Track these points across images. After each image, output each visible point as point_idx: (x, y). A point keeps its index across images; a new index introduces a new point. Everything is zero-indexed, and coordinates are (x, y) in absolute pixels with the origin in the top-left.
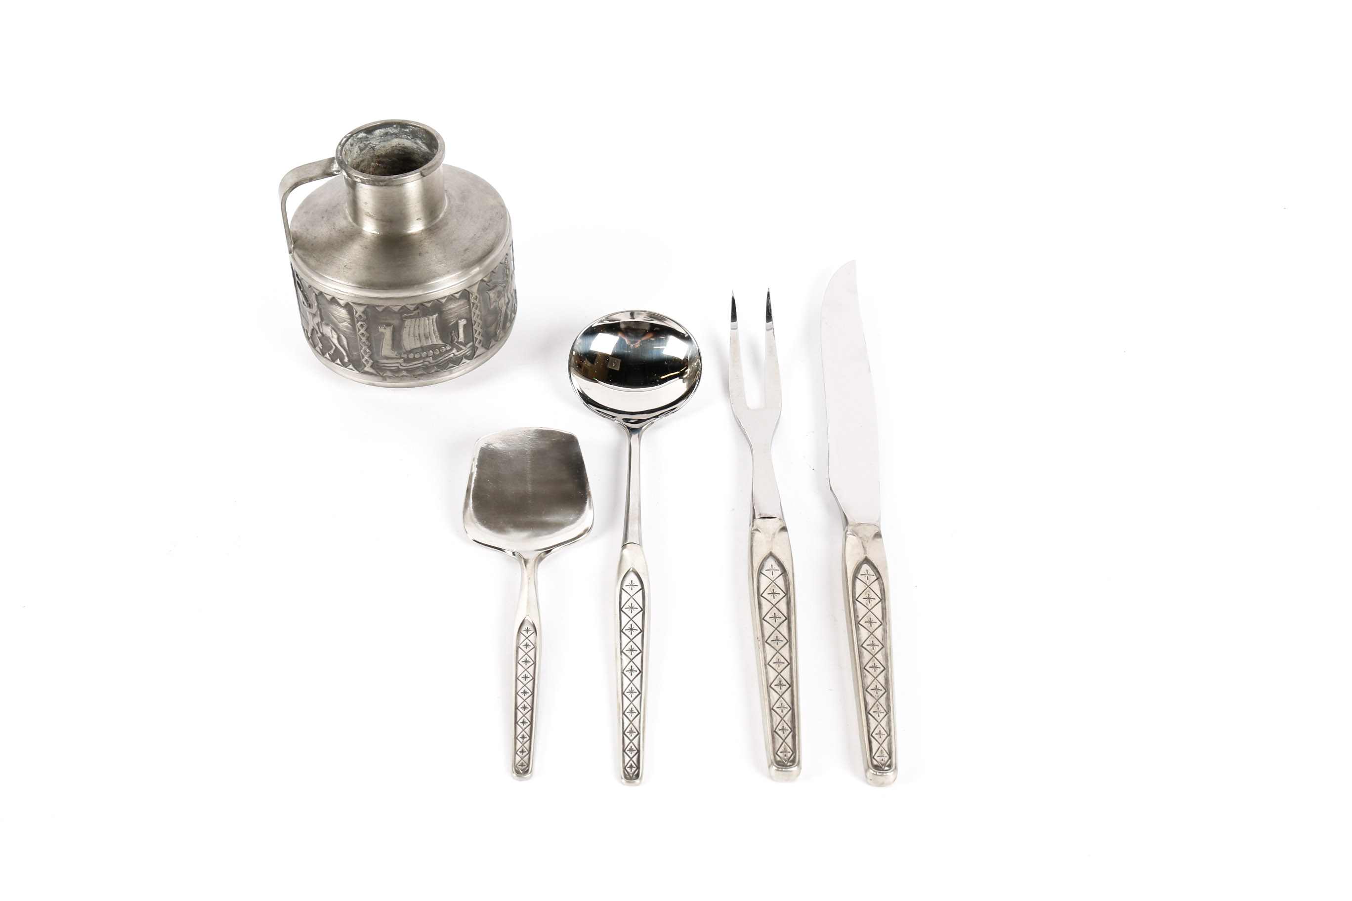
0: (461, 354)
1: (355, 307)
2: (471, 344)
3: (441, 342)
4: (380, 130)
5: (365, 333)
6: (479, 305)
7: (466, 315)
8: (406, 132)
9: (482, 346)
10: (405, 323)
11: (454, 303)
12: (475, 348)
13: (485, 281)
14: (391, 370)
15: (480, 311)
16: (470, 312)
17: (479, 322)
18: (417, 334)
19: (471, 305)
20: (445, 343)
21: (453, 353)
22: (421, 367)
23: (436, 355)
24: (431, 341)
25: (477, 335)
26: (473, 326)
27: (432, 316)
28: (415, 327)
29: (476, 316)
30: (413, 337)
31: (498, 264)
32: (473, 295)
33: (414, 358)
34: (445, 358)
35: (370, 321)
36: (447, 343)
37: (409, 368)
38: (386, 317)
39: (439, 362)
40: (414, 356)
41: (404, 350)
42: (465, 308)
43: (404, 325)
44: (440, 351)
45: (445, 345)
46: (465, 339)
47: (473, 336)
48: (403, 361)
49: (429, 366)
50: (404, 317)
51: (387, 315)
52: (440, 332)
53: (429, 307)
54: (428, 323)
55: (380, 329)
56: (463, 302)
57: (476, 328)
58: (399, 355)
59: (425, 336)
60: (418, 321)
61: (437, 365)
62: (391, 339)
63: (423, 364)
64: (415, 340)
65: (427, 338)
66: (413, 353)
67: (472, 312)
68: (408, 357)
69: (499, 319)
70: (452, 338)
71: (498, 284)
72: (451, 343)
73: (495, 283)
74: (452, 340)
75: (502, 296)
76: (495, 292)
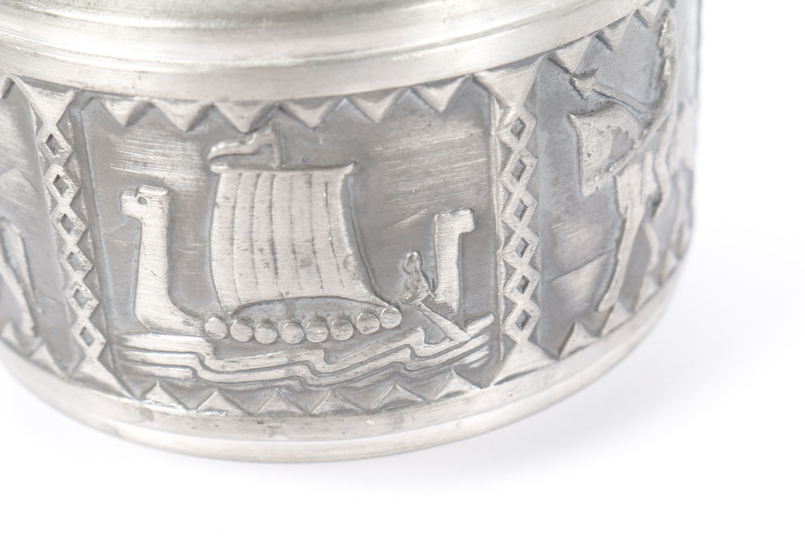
0: (444, 358)
1: (34, 94)
2: (487, 321)
3: (360, 290)
5: (72, 215)
6: (528, 161)
7: (471, 191)
9: (533, 339)
10: (218, 183)
11: (423, 129)
12: (499, 345)
13: (563, 66)
14: (169, 380)
15: (530, 193)
16: (490, 186)
17: (523, 239)
18: (262, 242)
19: (496, 156)
20: (377, 296)
21: (408, 346)
22: (281, 383)
23: (342, 344)
24: (319, 279)
25: (512, 292)
26: (499, 248)
27: (327, 173)
28: (255, 210)
29: (517, 210)
30: (246, 250)
31: (628, 19)
32: (505, 110)
33: (251, 344)
34: (373, 363)
35: (90, 161)
36: (387, 297)
37: (234, 381)
38: (145, 146)
39: (350, 374)
40: (251, 334)
41: (215, 303)
42: (469, 163)
43: (212, 194)
44: (355, 327)
45: (378, 306)
46: (464, 297)
47: (499, 294)
48: (209, 350)
49: (310, 382)
50: (210, 156)
51: (149, 138)
52: (360, 243)
53: (314, 129)
54: (310, 201)
55: (123, 201)
56: (464, 131)
57: (509, 260)
58: (197, 323)
59: (297, 250)
60: (268, 184)
61: (344, 384)
62: (165, 249)
63: (288, 371)
64: (254, 268)
65: (303, 261)
66: (247, 321)
67: (497, 185)
68: (231, 335)
69: (613, 253)
70: (407, 281)
71: (620, 102)
72: (405, 302)
73: (604, 92)
74: (407, 289)
75: (632, 162)
76: (602, 129)
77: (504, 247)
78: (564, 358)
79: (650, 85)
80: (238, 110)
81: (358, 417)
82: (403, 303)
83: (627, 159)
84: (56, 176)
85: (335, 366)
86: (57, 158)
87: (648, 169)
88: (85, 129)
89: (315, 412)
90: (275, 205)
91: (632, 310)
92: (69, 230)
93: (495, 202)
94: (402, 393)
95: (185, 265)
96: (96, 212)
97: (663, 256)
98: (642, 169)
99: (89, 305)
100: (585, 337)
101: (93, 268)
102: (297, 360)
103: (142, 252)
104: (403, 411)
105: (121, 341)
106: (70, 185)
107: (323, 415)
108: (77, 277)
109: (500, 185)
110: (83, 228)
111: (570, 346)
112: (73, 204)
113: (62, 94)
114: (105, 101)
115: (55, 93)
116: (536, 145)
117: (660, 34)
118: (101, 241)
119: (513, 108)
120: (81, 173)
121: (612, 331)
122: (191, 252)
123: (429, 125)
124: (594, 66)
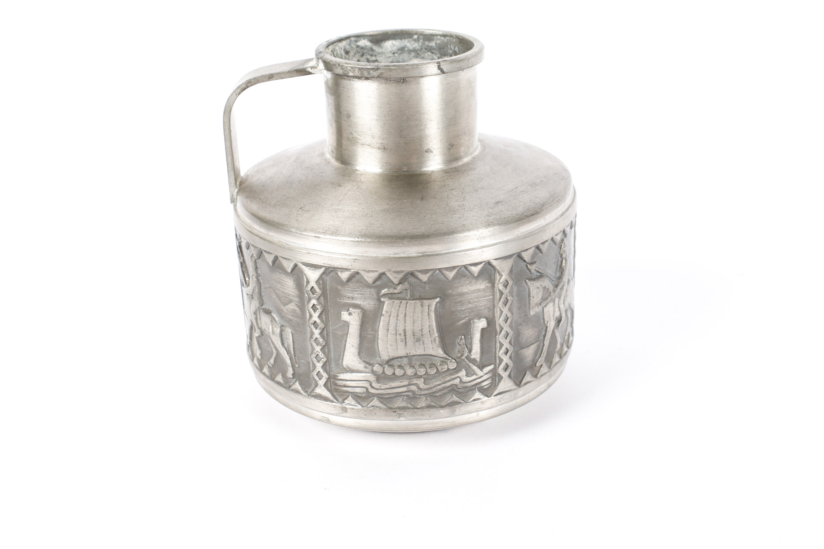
0: (473, 383)
1: (306, 270)
2: (492, 367)
3: (440, 352)
4: (394, 42)
5: (318, 321)
6: (509, 298)
7: (487, 310)
8: (431, 47)
9: (509, 376)
10: (384, 306)
11: (468, 283)
12: (496, 378)
13: (524, 259)
14: (355, 394)
15: (510, 312)
16: (494, 308)
17: (507, 332)
18: (401, 331)
19: (497, 295)
20: (447, 355)
21: (459, 377)
22: (404, 394)
23: (431, 376)
24: (423, 347)
25: (502, 354)
26: (497, 335)
27: (429, 301)
28: (398, 317)
29: (504, 319)
30: (393, 334)
31: (549, 241)
32: (501, 276)
33: (393, 376)
34: (444, 384)
35: (328, 297)
36: (451, 355)
37: (384, 393)
38: (353, 291)
39: (434, 390)
40: (393, 372)
41: (378, 358)
42: (486, 298)
43: (381, 310)
44: (437, 369)
45: (447, 359)
46: (482, 356)
47: (496, 355)
48: (375, 379)
49: (417, 393)
50: (381, 294)
51: (356, 287)
52: (441, 332)
53: (424, 283)
54: (422, 313)
55: (342, 315)
56: (484, 285)
57: (501, 341)
58: (370, 367)
59: (415, 334)
60: (405, 305)
61: (431, 394)
62: (358, 335)
63: (408, 388)
64: (396, 342)
65: (417, 339)
66: (392, 366)
67: (497, 308)
68: (384, 372)
69: (542, 341)
70: (459, 349)
71: (545, 276)
72: (458, 358)
73: (539, 271)
74: (459, 352)
75: (550, 301)
76: (538, 287)
77: (499, 335)
78: (522, 386)
79: (557, 270)
80: (395, 275)
81: (437, 409)
82: (457, 358)
83: (548, 300)
84: (313, 304)
85: (428, 386)
86: (314, 297)
87: (556, 305)
88: (327, 284)
89: (418, 407)
90: (407, 315)
91: (550, 367)
92: (316, 328)
93: (496, 315)
94: (455, 398)
95: (366, 342)
96: (329, 320)
97: (562, 345)
98: (554, 305)
99: (322, 361)
100: (531, 377)
101: (325, 344)
102: (412, 383)
103: (348, 336)
104: (455, 407)
105: (335, 377)
106: (319, 308)
107: (422, 408)
108: (318, 348)
109: (498, 308)
110: (323, 327)
111: (524, 381)
112: (319, 317)
113: (319, 269)
114: (338, 272)
115: (316, 269)
116: (513, 292)
117: (561, 248)
118: (330, 332)
119: (504, 276)
120: (324, 303)
121: (541, 376)
122: (370, 336)
123: (471, 282)
124: (535, 260)
